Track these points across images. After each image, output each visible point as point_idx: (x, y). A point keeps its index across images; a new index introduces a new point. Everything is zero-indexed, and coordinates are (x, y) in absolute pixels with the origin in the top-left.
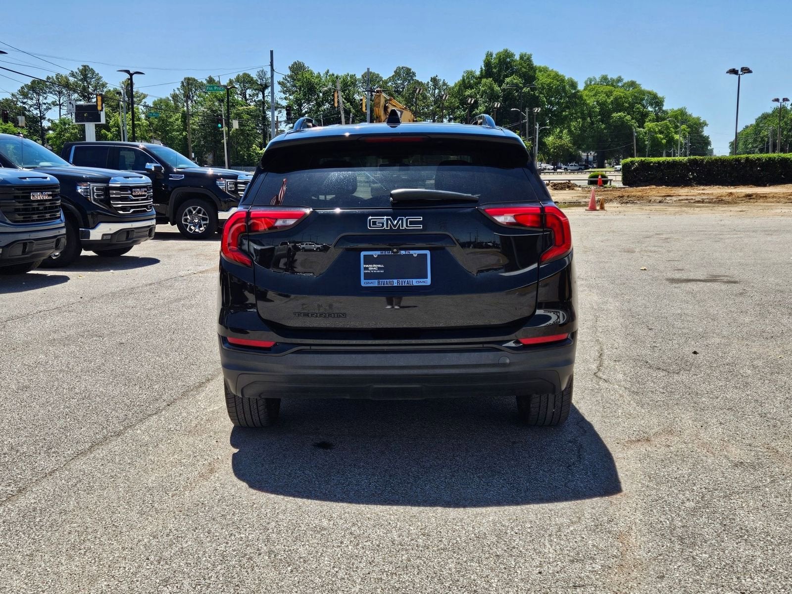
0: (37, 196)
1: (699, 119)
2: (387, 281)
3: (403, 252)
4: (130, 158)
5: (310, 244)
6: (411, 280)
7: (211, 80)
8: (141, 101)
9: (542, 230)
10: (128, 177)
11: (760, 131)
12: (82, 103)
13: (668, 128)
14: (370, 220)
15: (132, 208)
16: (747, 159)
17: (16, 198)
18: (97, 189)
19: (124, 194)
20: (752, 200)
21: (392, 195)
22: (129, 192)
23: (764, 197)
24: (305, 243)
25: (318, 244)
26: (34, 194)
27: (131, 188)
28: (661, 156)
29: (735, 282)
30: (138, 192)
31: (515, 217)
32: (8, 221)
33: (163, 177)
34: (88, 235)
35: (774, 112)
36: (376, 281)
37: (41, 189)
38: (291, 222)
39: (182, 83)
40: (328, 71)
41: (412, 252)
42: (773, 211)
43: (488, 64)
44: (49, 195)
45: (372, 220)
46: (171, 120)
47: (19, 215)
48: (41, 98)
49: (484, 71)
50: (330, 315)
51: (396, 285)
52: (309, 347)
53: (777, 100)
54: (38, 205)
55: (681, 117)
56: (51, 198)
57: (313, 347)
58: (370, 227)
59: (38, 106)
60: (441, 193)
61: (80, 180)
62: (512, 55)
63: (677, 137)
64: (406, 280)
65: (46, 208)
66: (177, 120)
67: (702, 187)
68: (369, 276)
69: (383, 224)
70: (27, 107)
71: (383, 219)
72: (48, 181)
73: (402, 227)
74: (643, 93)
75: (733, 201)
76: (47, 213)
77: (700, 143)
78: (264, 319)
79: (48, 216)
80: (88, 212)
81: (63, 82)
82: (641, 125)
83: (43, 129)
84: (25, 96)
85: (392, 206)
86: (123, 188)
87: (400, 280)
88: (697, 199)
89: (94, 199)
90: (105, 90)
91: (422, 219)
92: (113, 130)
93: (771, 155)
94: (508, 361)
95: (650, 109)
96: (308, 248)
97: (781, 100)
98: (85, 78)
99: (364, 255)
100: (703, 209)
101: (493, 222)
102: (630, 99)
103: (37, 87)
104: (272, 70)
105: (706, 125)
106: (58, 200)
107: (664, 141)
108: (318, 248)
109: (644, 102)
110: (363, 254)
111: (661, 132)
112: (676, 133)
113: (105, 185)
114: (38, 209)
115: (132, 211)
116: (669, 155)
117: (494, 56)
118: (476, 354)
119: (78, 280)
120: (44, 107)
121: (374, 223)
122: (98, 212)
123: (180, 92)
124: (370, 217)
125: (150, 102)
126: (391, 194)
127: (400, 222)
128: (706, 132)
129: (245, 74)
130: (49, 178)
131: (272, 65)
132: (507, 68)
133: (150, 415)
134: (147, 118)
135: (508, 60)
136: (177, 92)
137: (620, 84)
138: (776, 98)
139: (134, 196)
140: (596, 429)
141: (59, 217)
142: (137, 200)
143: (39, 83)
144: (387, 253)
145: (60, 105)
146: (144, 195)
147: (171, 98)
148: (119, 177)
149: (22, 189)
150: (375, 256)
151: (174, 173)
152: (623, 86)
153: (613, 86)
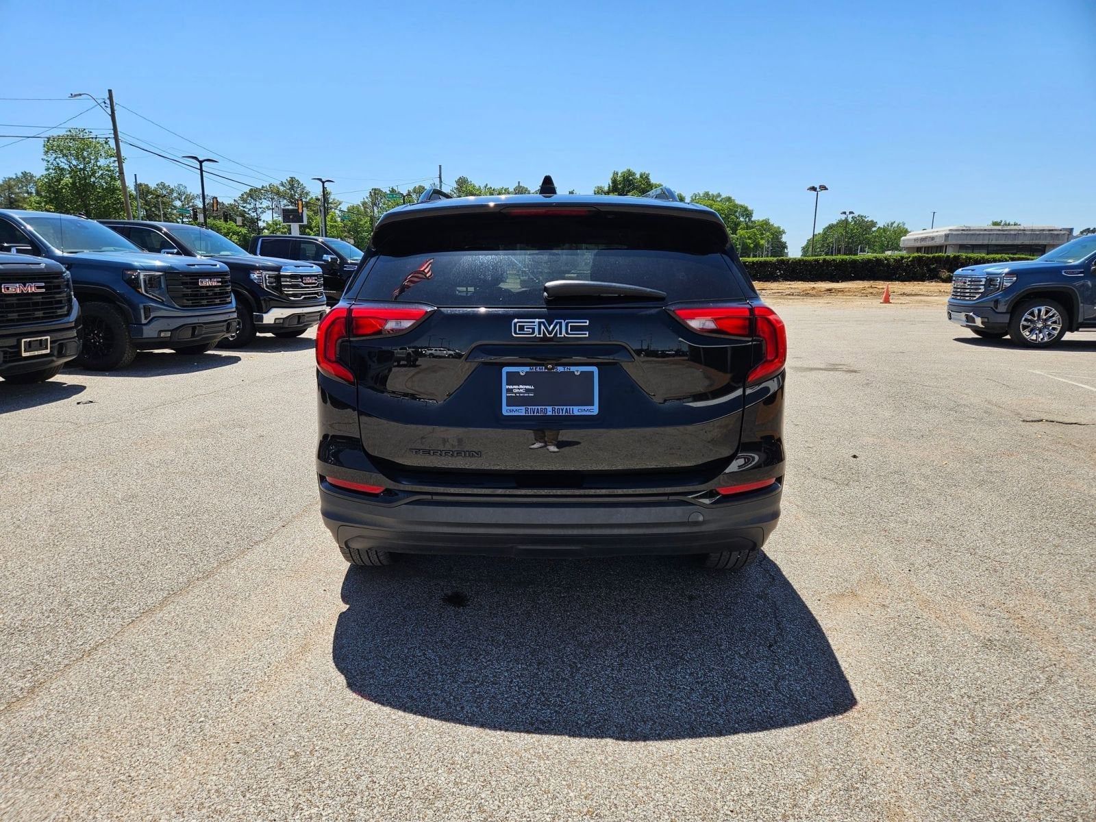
0: (206, 282)
1: (779, 228)
2: (538, 409)
3: (560, 369)
4: (311, 250)
5: (440, 350)
6: (571, 407)
7: (393, 191)
8: (337, 207)
9: (750, 339)
10: (299, 267)
11: (827, 238)
12: (291, 207)
13: (755, 234)
14: (515, 324)
15: (302, 294)
16: (824, 260)
17: (184, 284)
18: (269, 277)
19: (294, 282)
20: (833, 294)
21: (546, 289)
22: (300, 280)
23: (841, 291)
24: (434, 349)
25: (449, 350)
26: (203, 280)
27: (302, 277)
28: (749, 257)
29: (855, 372)
30: (309, 280)
31: (716, 320)
32: (178, 307)
33: (338, 267)
34: (261, 319)
35: (837, 223)
36: (523, 408)
37: (209, 276)
38: (407, 324)
39: (370, 192)
40: (487, 185)
41: (573, 369)
42: (856, 303)
43: (614, 181)
44: (218, 282)
45: (518, 324)
46: (361, 223)
47: (188, 300)
48: (257, 203)
49: (611, 187)
50: (459, 453)
51: (551, 414)
52: (429, 497)
53: (845, 213)
54: (207, 291)
55: (765, 225)
56: (220, 284)
57: (435, 497)
58: (516, 333)
59: (255, 209)
60: (615, 287)
61: (254, 268)
62: (634, 174)
63: (762, 242)
64: (565, 407)
65: (215, 294)
66: (366, 222)
67: (789, 283)
68: (513, 401)
69: (533, 329)
70: (246, 210)
71: (534, 322)
72: (217, 268)
73: (561, 334)
74: (736, 206)
75: (818, 294)
76: (216, 298)
77: (779, 247)
78: (371, 456)
79: (217, 301)
80: (261, 298)
81: (275, 191)
82: (734, 232)
83: (259, 229)
84: (245, 201)
85: (547, 304)
86: (292, 277)
87: (556, 407)
88: (787, 293)
89: (267, 287)
90: (309, 198)
91: (587, 324)
92: (315, 229)
93: (834, 257)
94: (701, 519)
95: (742, 219)
96: (437, 354)
97: (848, 213)
98: (292, 188)
99: (507, 372)
100: (795, 301)
101: (686, 328)
102: (726, 211)
103: (254, 194)
104: (441, 181)
105: (784, 233)
106: (228, 286)
107: (752, 246)
108: (450, 354)
109: (737, 214)
110: (505, 370)
111: (750, 238)
112: (762, 239)
113: (276, 273)
114: (207, 295)
115: (303, 297)
116: (755, 256)
117: (619, 174)
118: (658, 509)
119: (251, 360)
120: (260, 210)
121: (522, 328)
122: (270, 298)
123: (369, 200)
124: (516, 320)
125: (344, 207)
126: (545, 287)
127: (558, 327)
128: (784, 239)
129: (420, 186)
130: (219, 265)
131: (440, 177)
132: (630, 185)
133: (256, 543)
134: (342, 220)
135: (631, 178)
136: (366, 200)
137: (719, 199)
138: (844, 211)
139: (305, 284)
140: (784, 573)
141: (231, 302)
142: (308, 287)
143: (255, 191)
144: (538, 370)
145: (273, 209)
146: (315, 283)
147: (361, 205)
148: (290, 267)
149: (190, 276)
150: (522, 374)
151: (348, 264)
152: (721, 201)
153: (713, 200)
